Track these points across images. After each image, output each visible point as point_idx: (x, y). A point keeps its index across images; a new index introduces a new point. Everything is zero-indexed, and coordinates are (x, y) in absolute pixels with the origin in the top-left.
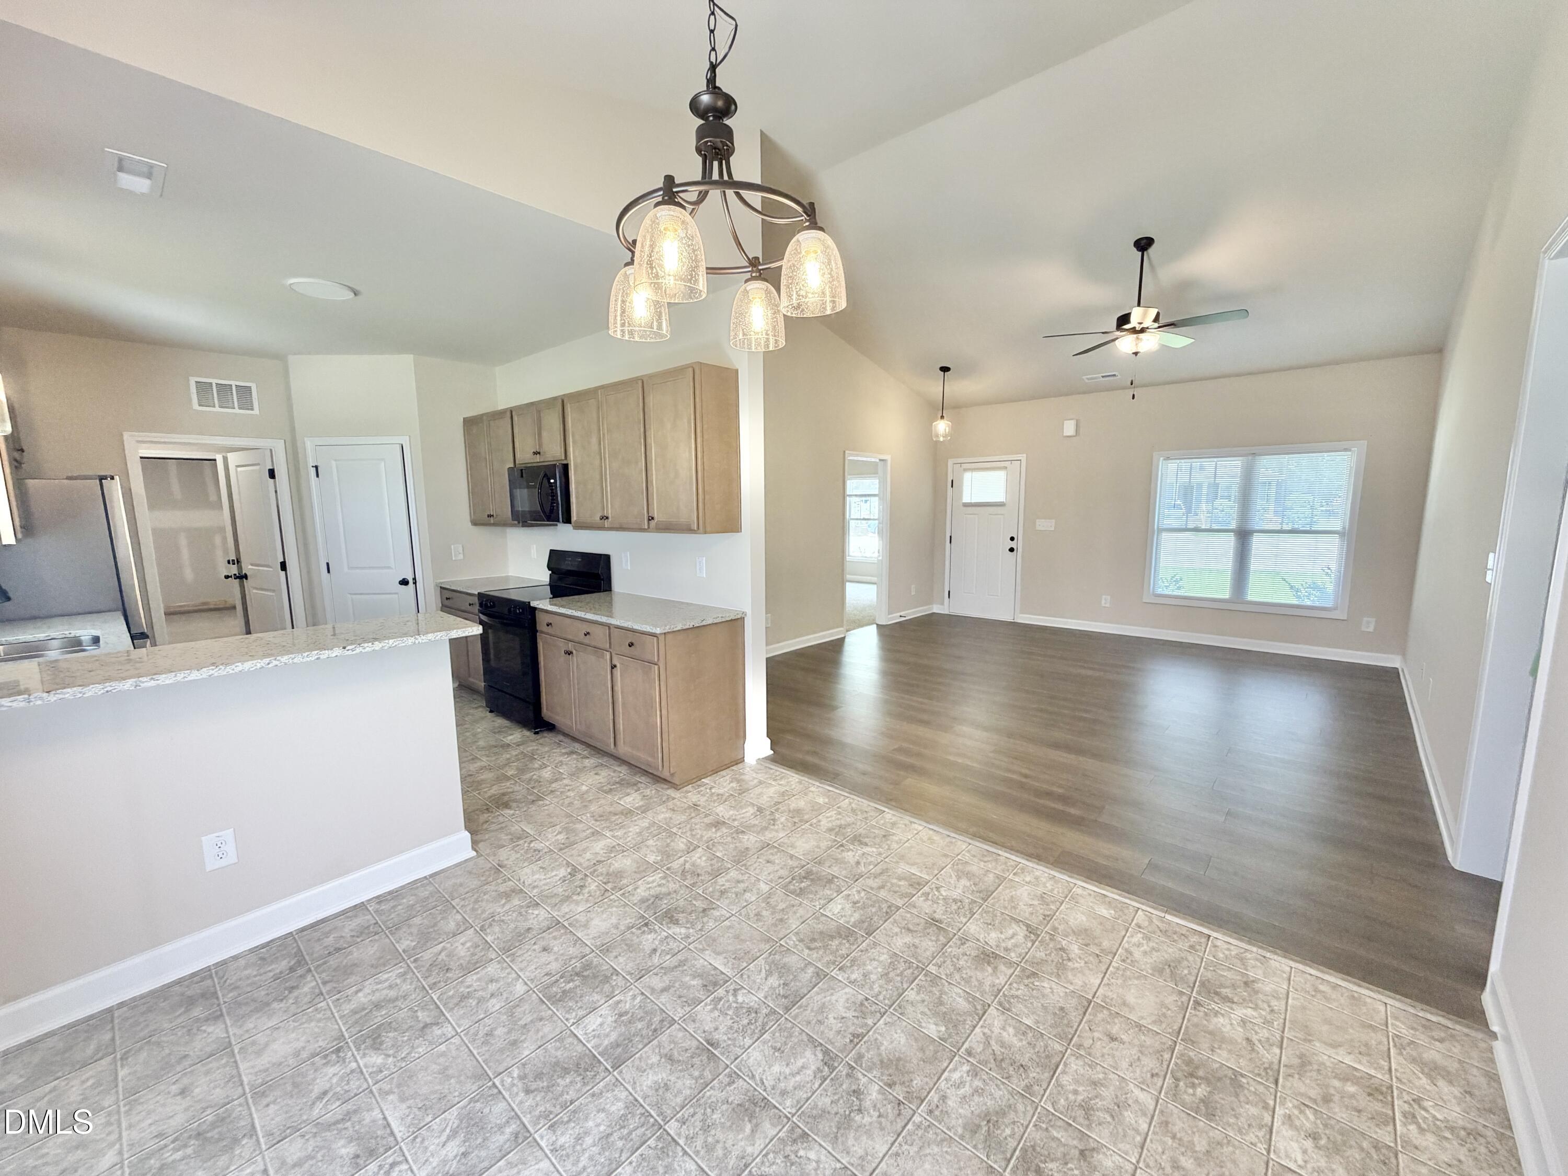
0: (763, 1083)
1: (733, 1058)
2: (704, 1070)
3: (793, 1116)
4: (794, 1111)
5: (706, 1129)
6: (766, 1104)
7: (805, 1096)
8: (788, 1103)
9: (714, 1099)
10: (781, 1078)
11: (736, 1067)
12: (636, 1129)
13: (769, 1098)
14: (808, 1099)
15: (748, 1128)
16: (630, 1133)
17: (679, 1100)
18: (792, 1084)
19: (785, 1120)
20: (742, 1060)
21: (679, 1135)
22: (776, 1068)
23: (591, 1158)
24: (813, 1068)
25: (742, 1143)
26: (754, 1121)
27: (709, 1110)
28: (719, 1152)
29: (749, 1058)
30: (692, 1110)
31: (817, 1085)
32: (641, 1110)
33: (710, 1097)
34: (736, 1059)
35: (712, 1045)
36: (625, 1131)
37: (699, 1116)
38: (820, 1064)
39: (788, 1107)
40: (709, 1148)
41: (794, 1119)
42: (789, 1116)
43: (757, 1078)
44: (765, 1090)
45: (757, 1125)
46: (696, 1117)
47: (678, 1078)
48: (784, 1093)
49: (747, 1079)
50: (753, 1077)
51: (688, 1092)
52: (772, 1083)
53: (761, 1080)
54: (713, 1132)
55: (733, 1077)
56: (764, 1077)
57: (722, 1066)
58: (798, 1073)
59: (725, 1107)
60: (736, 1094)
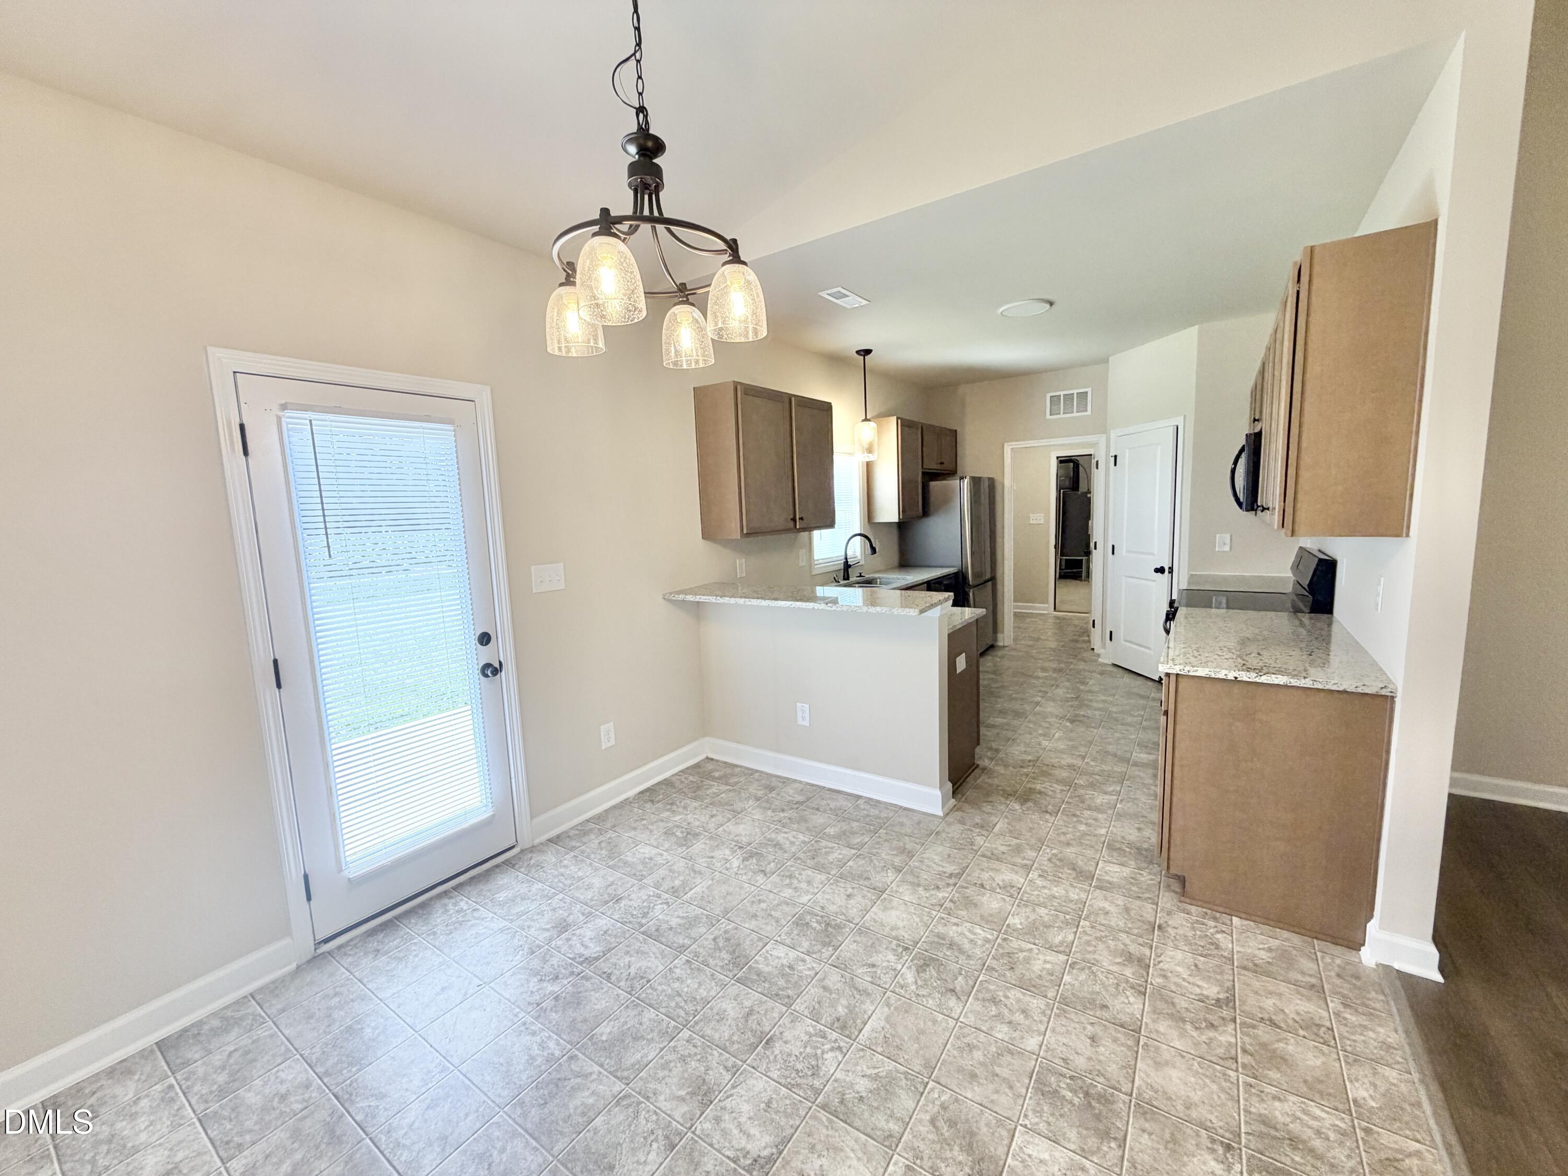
0: (728, 1097)
1: (754, 1064)
2: (739, 1043)
3: (693, 1133)
4: (698, 1132)
5: (683, 1059)
6: (705, 1105)
7: (715, 1141)
8: (707, 1125)
9: (710, 1058)
10: (734, 1115)
11: (744, 1070)
12: (684, 1010)
13: (711, 1106)
14: (711, 1145)
15: (682, 1093)
16: (681, 1007)
17: (709, 1032)
18: (727, 1126)
19: (688, 1125)
20: (752, 1073)
21: (678, 1040)
22: (745, 1107)
23: (663, 991)
24: (749, 1147)
25: (668, 1091)
26: (688, 1097)
27: (699, 1057)
28: (661, 1074)
29: (756, 1079)
30: (699, 1044)
31: (728, 1153)
32: (699, 1008)
33: (711, 1055)
34: (753, 1068)
35: (767, 1043)
36: (683, 1004)
37: (694, 1050)
38: (754, 1154)
39: (704, 1125)
40: (666, 1066)
41: (689, 1134)
42: (693, 1129)
43: (733, 1091)
44: (720, 1101)
45: (684, 1100)
46: (693, 1049)
47: (730, 1026)
48: (718, 1120)
49: (732, 1081)
50: (734, 1087)
51: (717, 1036)
52: (729, 1106)
53: (732, 1095)
54: (679, 1065)
55: (734, 1070)
56: (735, 1097)
57: (744, 1057)
58: (741, 1131)
59: (703, 1069)
60: (718, 1075)
